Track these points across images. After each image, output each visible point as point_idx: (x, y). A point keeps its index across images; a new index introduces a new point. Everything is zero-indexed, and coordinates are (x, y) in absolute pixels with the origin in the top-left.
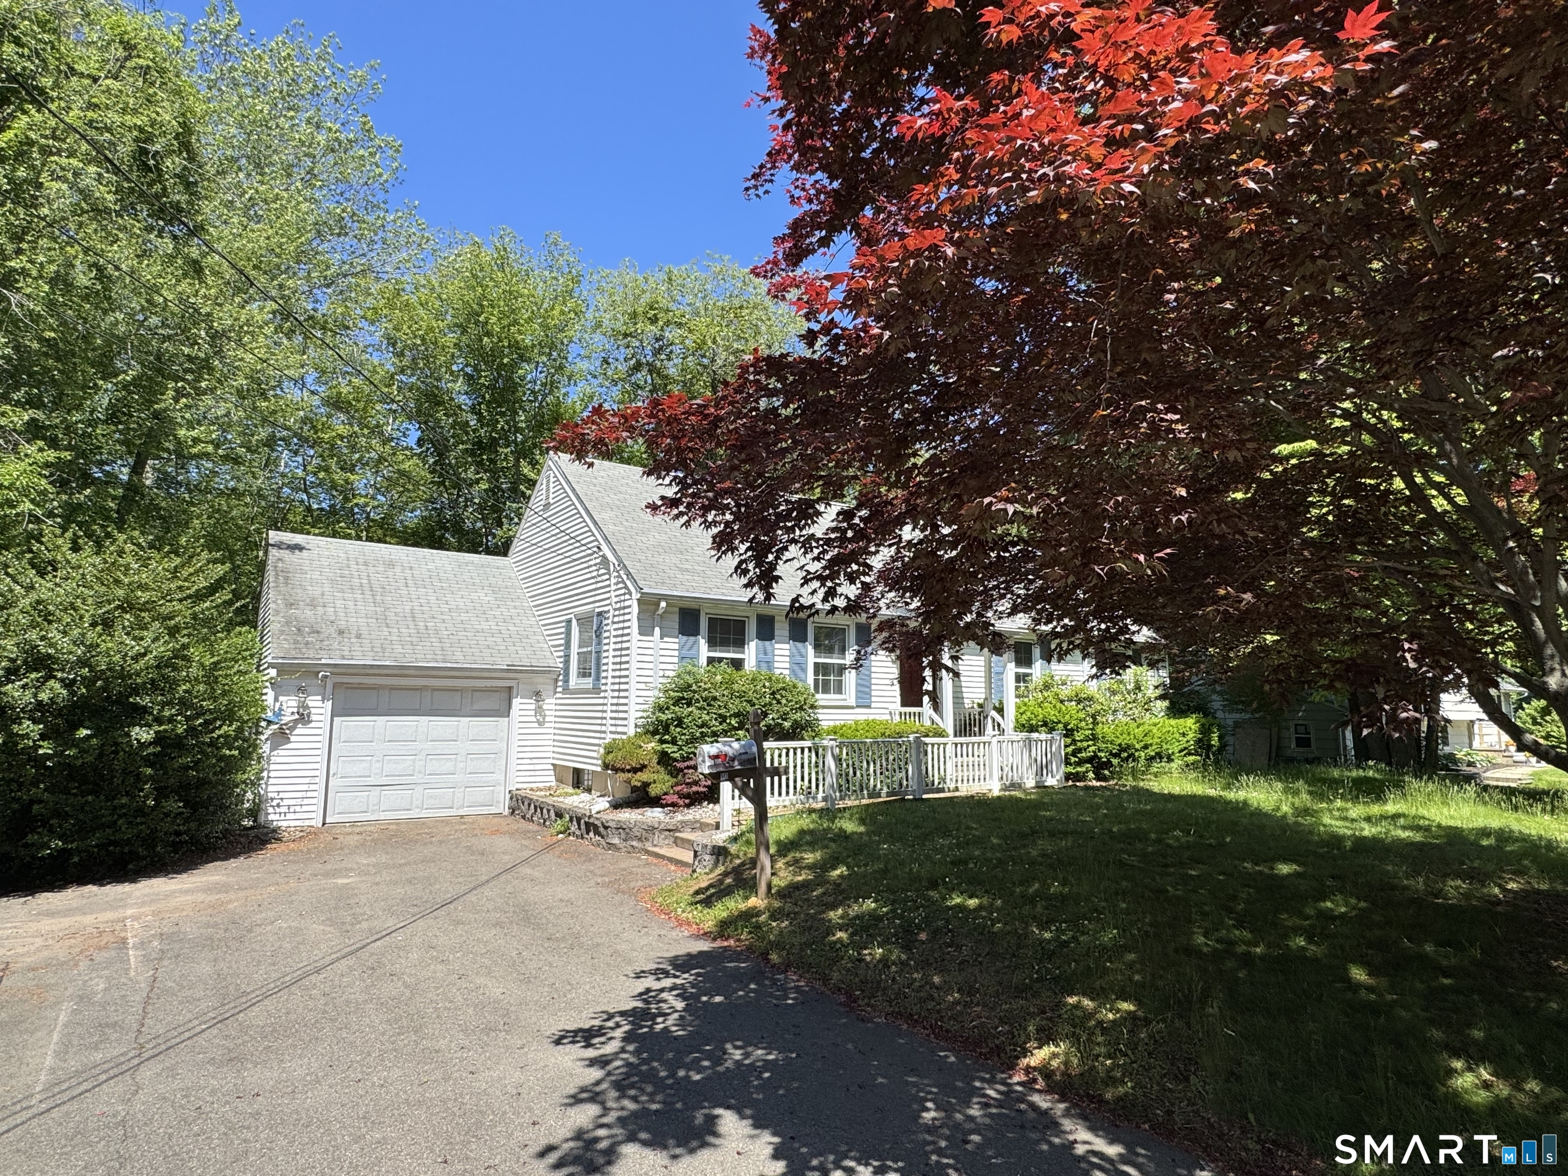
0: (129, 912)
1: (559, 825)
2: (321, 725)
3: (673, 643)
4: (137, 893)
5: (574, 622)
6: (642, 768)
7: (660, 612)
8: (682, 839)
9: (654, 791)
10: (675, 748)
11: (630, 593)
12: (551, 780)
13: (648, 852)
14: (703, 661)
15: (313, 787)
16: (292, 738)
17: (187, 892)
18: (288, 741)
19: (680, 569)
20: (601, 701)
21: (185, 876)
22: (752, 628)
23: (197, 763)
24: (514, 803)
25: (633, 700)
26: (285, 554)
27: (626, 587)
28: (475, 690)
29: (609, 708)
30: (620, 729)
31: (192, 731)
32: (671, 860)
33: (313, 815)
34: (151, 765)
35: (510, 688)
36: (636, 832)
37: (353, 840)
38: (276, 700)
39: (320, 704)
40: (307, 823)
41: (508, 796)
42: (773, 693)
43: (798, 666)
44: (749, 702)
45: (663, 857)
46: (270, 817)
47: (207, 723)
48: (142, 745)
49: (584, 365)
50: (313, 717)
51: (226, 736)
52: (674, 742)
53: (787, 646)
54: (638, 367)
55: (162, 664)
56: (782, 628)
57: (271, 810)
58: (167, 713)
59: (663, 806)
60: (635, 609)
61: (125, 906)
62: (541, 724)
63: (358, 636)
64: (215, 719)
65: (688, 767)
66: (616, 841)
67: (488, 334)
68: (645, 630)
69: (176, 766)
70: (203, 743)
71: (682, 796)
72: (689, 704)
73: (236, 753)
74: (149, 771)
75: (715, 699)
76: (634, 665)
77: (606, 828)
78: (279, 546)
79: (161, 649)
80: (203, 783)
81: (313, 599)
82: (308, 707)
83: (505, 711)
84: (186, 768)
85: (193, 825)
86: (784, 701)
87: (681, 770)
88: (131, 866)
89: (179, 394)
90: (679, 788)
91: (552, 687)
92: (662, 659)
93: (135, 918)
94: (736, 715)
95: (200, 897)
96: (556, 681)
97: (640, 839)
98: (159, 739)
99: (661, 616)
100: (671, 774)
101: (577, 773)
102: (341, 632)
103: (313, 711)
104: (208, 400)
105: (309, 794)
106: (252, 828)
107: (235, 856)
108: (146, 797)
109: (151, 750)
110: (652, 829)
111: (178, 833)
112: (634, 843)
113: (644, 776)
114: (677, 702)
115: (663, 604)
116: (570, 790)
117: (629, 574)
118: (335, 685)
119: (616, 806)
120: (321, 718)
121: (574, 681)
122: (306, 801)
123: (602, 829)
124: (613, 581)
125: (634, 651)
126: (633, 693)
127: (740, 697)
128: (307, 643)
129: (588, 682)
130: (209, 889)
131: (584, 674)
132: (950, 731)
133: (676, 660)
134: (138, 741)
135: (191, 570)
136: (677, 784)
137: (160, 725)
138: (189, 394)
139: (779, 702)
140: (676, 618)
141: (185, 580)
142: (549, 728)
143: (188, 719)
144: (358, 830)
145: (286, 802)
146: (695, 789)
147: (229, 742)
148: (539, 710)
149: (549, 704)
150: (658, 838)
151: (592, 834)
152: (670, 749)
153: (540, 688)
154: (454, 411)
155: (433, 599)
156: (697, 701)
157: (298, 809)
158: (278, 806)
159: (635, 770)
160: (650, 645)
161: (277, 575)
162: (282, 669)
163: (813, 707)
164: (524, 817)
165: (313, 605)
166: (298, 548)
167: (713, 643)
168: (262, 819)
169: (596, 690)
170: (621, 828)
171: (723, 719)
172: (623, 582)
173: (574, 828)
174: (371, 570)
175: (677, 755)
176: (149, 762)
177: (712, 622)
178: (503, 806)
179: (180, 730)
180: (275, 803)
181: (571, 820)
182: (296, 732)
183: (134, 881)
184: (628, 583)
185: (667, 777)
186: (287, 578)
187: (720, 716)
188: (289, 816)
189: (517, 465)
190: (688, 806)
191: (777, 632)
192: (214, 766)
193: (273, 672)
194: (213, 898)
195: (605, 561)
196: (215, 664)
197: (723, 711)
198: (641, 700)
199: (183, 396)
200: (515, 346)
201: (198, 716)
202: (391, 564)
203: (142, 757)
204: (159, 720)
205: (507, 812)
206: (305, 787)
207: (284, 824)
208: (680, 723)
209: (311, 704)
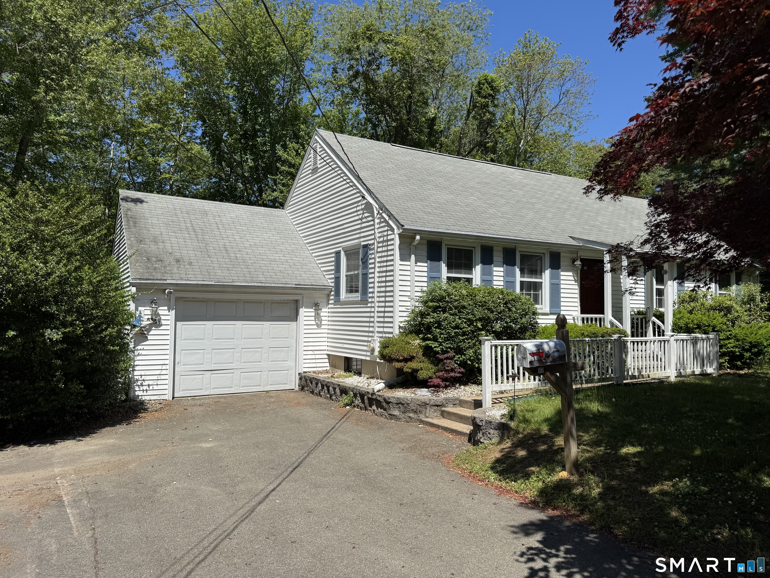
0: (57, 470)
1: (345, 399)
2: (168, 327)
3: (423, 267)
4: (58, 454)
5: (342, 253)
6: (411, 359)
7: (415, 243)
8: (449, 413)
9: (422, 375)
10: (436, 344)
11: (393, 230)
12: (326, 365)
13: (422, 422)
14: (444, 280)
15: (164, 372)
16: (149, 337)
17: (95, 453)
18: (146, 339)
19: (425, 212)
20: (369, 310)
21: (88, 439)
22: (477, 255)
23: (91, 355)
24: (303, 382)
25: (397, 309)
26: (131, 205)
27: (389, 225)
28: (273, 302)
29: (376, 314)
30: (386, 330)
31: (86, 332)
32: (446, 429)
33: (166, 392)
34: (59, 358)
35: (297, 301)
36: (412, 406)
37: (198, 410)
38: (137, 309)
39: (166, 312)
40: (162, 397)
41: (298, 377)
42: (506, 303)
43: (510, 284)
44: (489, 309)
45: (438, 427)
46: (137, 393)
47: (96, 327)
48: (54, 343)
49: (318, 76)
50: (163, 322)
51: (110, 335)
52: (435, 339)
53: (502, 269)
54: (356, 75)
55: (63, 281)
56: (498, 256)
57: (137, 388)
58: (69, 319)
59: (428, 387)
60: (397, 242)
61: (52, 465)
62: (319, 326)
63: (190, 264)
64: (102, 323)
65: (447, 358)
66: (396, 413)
67: (250, 54)
68: (404, 257)
69: (76, 358)
70: (95, 341)
71: (445, 380)
72: (444, 311)
73: (117, 348)
74: (59, 362)
75: (464, 307)
76: (397, 283)
77: (388, 403)
78: (126, 199)
79: (61, 270)
80: (95, 370)
81: (155, 238)
82: (159, 315)
83: (295, 317)
84: (84, 359)
85: (89, 401)
86: (514, 309)
87: (442, 360)
88: (49, 431)
89: (48, 89)
90: (441, 374)
91: (325, 300)
92: (417, 279)
93: (63, 476)
94: (480, 320)
95: (106, 458)
96: (329, 295)
97: (415, 412)
98: (66, 338)
99: (415, 247)
100: (432, 363)
101: (348, 361)
102: (178, 261)
103: (163, 317)
104: (68, 94)
105: (163, 377)
106: (125, 401)
107: (119, 422)
108: (58, 381)
109: (59, 346)
110: (424, 405)
111: (79, 407)
112: (411, 415)
113: (413, 365)
114: (435, 309)
115: (418, 237)
116: (342, 373)
117: (390, 215)
118: (177, 299)
119: (390, 386)
120: (168, 323)
121: (343, 295)
122: (159, 382)
123: (384, 404)
124: (377, 221)
125: (397, 273)
126: (397, 303)
127: (482, 306)
128: (155, 269)
129: (357, 296)
130: (110, 450)
131: (351, 290)
132: (629, 332)
133: (425, 279)
134: (51, 340)
135: (79, 209)
136: (438, 371)
137: (65, 327)
138: (55, 89)
139: (510, 310)
140: (425, 248)
141: (75, 217)
142: (324, 330)
143: (83, 323)
144: (199, 402)
145: (146, 383)
146: (452, 374)
147: (112, 340)
148: (317, 316)
149: (325, 312)
150: (429, 411)
151: (374, 407)
152: (433, 344)
153: (317, 300)
154: (226, 111)
155: (237, 237)
156: (451, 309)
157: (155, 387)
158: (142, 385)
159: (406, 360)
160: (408, 268)
161: (128, 221)
162: (139, 287)
163: (534, 313)
164: (312, 392)
165: (155, 241)
166: (140, 201)
167: (450, 267)
168: (131, 394)
169: (364, 301)
170: (400, 403)
171: (470, 322)
172: (386, 221)
173: (358, 401)
174: (192, 217)
175: (438, 349)
176: (59, 355)
177: (450, 250)
178: (294, 384)
179: (79, 331)
180: (139, 383)
181: (355, 395)
182: (152, 332)
183: (52, 442)
184: (391, 222)
185: (430, 366)
186: (135, 223)
187: (469, 320)
188: (149, 393)
189: (273, 149)
190: (446, 387)
191: (495, 259)
192: (103, 358)
193: (134, 290)
194: (115, 458)
195: (369, 207)
196: (100, 282)
197: (470, 316)
198: (403, 309)
199: (51, 91)
200: (269, 63)
201: (90, 321)
202: (205, 213)
203: (53, 352)
204: (64, 324)
205: (297, 388)
206: (158, 372)
207: (147, 398)
208: (439, 326)
209: (160, 312)
